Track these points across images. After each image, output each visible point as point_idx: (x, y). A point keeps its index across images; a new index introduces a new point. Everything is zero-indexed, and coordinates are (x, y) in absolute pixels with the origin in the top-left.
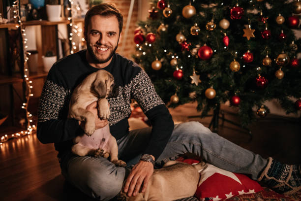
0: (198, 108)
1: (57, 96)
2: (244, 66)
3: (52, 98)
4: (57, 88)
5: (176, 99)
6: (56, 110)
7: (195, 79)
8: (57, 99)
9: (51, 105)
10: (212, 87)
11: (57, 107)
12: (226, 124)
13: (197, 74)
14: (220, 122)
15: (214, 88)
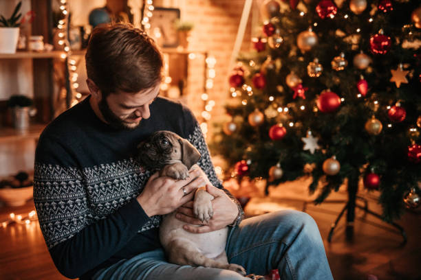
0: (312, 188)
1: (68, 185)
2: (390, 126)
3: (62, 191)
4: (63, 172)
5: (279, 172)
6: (76, 209)
7: (310, 144)
8: (70, 191)
9: (66, 205)
10: (335, 158)
11: (77, 204)
12: (370, 218)
13: (314, 135)
14: (359, 213)
15: (337, 159)
